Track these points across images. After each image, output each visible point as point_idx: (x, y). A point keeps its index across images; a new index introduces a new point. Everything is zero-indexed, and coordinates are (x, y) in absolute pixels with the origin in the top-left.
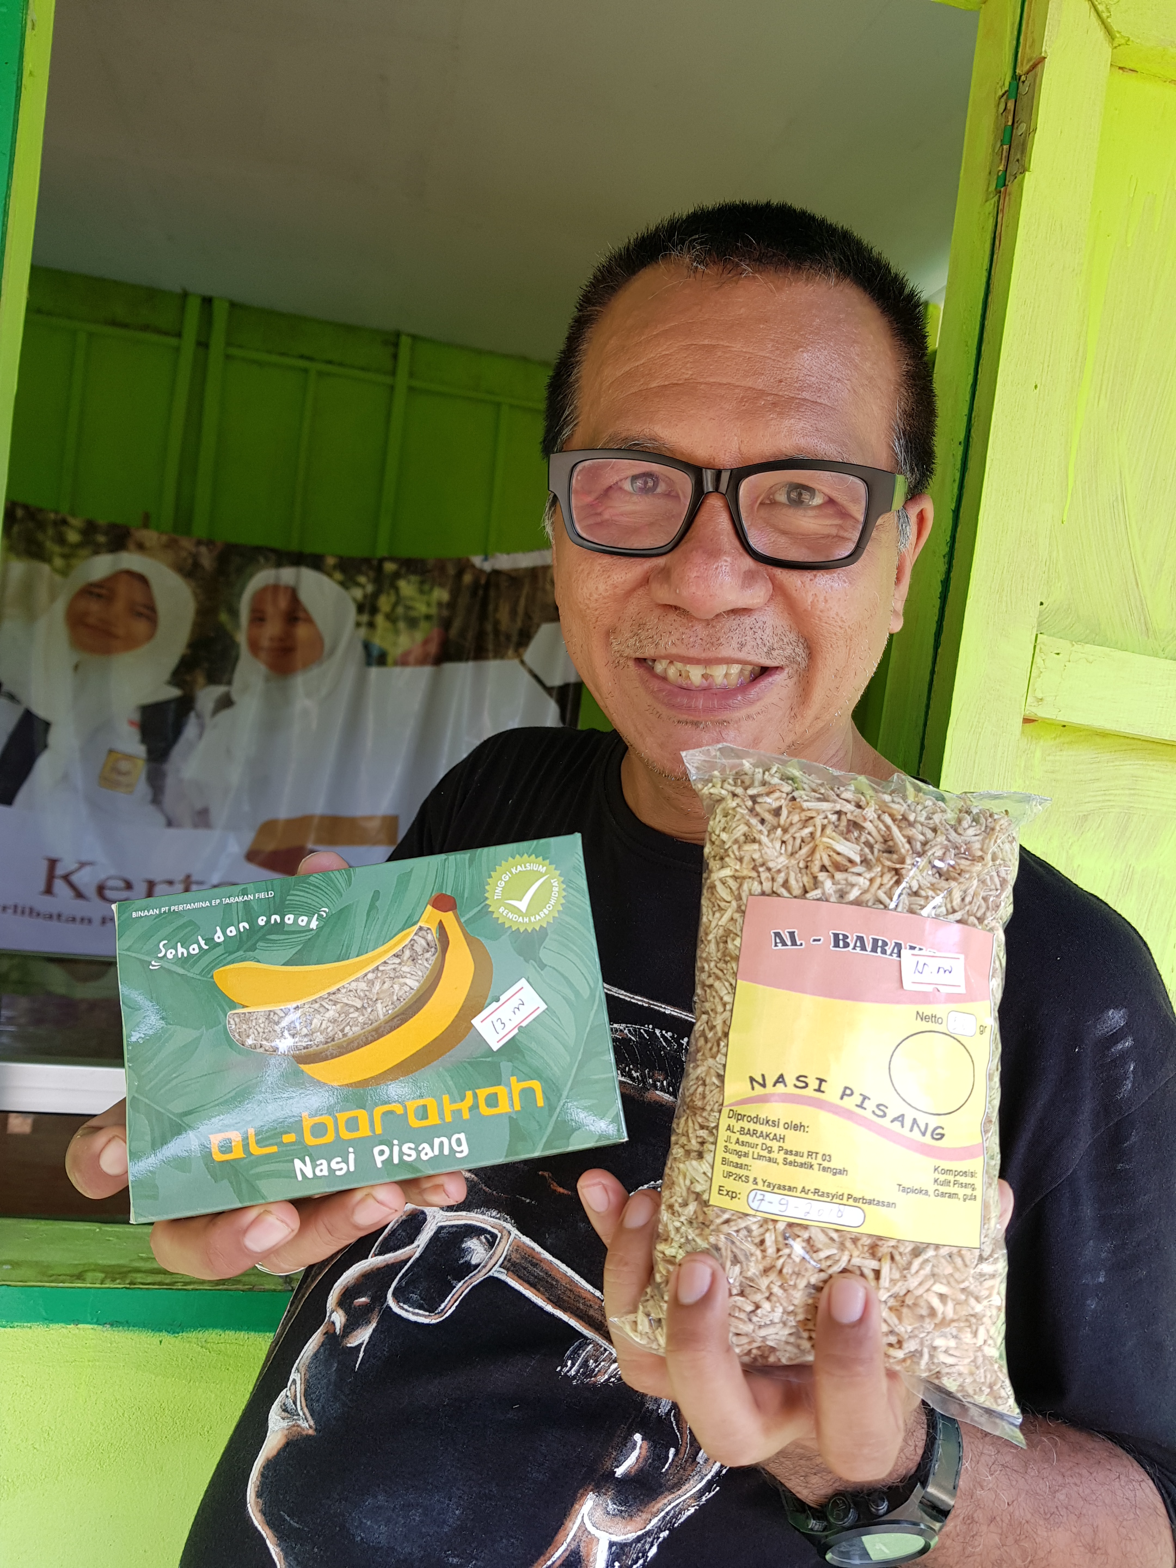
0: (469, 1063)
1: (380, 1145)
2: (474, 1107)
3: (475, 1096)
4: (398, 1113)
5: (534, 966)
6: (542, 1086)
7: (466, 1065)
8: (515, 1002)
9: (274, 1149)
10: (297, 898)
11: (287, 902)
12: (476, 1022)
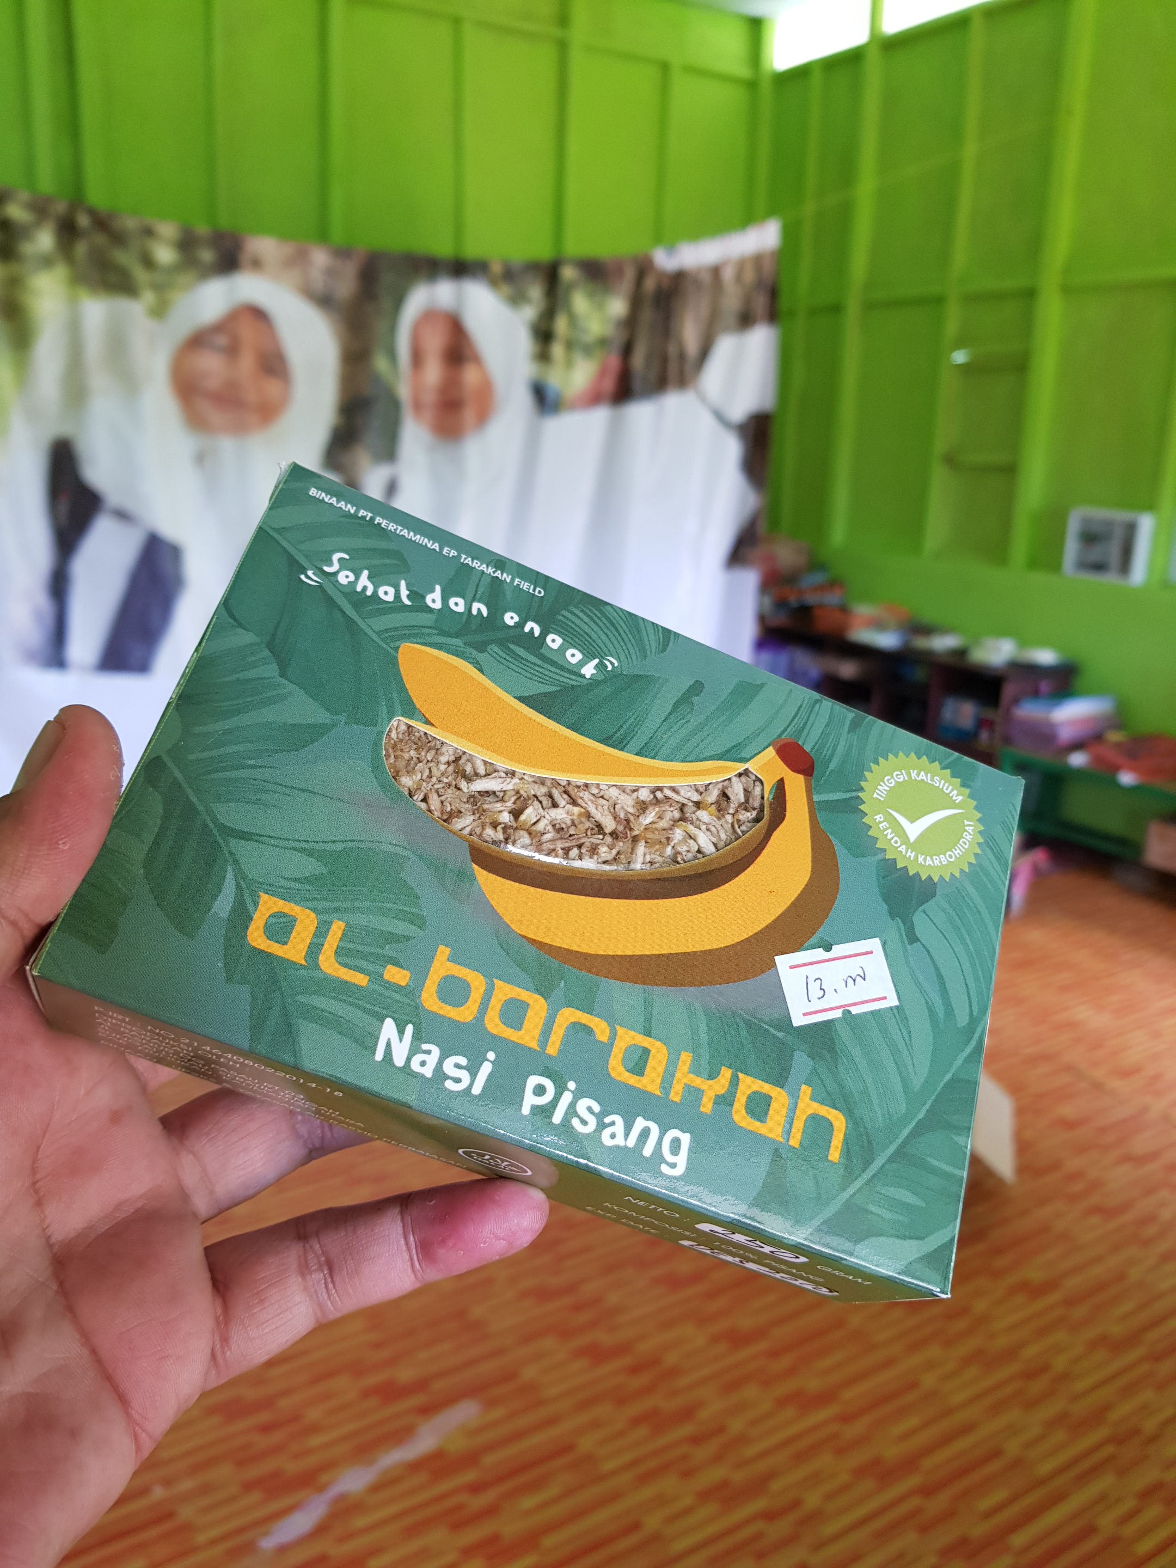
0: (746, 1022)
1: (542, 1075)
2: (725, 1100)
3: (735, 1082)
4: (598, 1037)
5: (900, 929)
6: (847, 1128)
7: (741, 1024)
8: (853, 966)
9: (361, 980)
10: (578, 622)
11: (560, 617)
12: (782, 961)
